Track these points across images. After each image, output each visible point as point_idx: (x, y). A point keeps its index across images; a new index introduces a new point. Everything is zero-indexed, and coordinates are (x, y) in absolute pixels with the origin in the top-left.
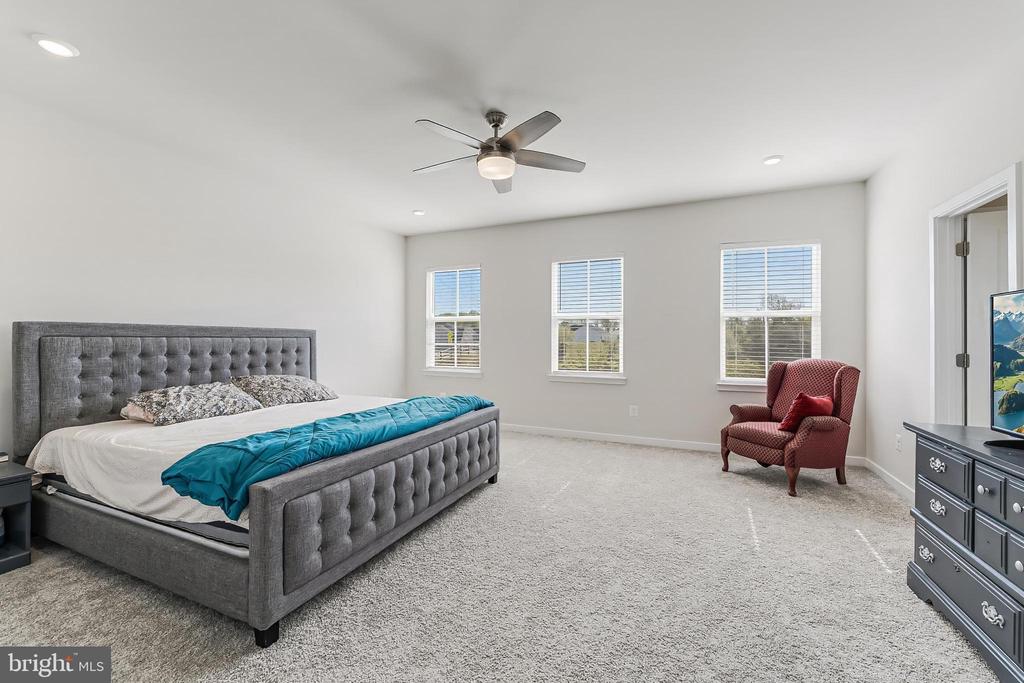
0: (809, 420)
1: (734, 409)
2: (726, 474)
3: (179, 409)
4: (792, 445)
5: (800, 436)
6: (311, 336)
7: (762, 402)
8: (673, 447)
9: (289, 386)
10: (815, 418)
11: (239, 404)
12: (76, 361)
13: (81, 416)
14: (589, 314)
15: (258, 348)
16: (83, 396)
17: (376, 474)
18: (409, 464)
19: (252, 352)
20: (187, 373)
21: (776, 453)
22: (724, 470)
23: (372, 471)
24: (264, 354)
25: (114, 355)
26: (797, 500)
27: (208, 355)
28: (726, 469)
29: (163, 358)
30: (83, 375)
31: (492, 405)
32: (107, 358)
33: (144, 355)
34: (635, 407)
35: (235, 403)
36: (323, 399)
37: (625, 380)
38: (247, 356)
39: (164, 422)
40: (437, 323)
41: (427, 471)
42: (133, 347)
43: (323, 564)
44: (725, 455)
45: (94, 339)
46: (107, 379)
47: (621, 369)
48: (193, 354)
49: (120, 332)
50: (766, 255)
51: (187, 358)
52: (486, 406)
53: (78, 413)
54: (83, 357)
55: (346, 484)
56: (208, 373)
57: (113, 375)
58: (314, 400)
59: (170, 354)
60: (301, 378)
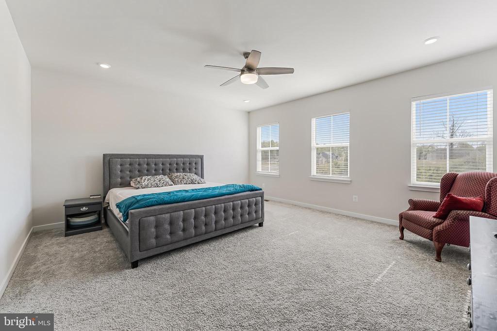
0: (454, 213)
1: (411, 202)
2: (401, 241)
3: (143, 184)
4: (438, 228)
5: (447, 222)
6: (201, 157)
7: (436, 199)
8: (378, 221)
9: (186, 177)
10: (459, 212)
11: (165, 183)
12: (119, 166)
13: (120, 185)
14: (332, 144)
15: (179, 162)
16: (121, 178)
17: (183, 213)
18: (202, 211)
19: (177, 164)
20: (154, 172)
21: (428, 231)
22: (400, 239)
23: (182, 212)
24: (182, 165)
25: (130, 164)
26: (438, 265)
27: (161, 165)
28: (402, 238)
29: (145, 166)
30: (121, 171)
31: (261, 189)
32: (128, 166)
33: (139, 165)
34: (356, 197)
35: (163, 183)
36: (199, 183)
37: (351, 181)
38: (175, 165)
39: (138, 188)
40: (262, 151)
41: (213, 215)
42: (136, 162)
43: (156, 244)
44: (402, 230)
45: (124, 159)
46: (128, 173)
47: (349, 175)
48: (155, 165)
49: (131, 157)
50: (448, 101)
51: (154, 166)
52: (256, 190)
53: (119, 183)
54: (121, 165)
55: (168, 215)
56: (161, 171)
57: (130, 171)
58: (195, 184)
59: (148, 164)
60: (191, 175)
